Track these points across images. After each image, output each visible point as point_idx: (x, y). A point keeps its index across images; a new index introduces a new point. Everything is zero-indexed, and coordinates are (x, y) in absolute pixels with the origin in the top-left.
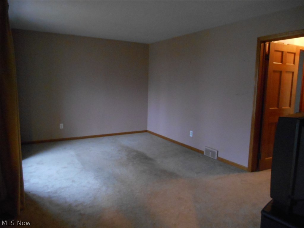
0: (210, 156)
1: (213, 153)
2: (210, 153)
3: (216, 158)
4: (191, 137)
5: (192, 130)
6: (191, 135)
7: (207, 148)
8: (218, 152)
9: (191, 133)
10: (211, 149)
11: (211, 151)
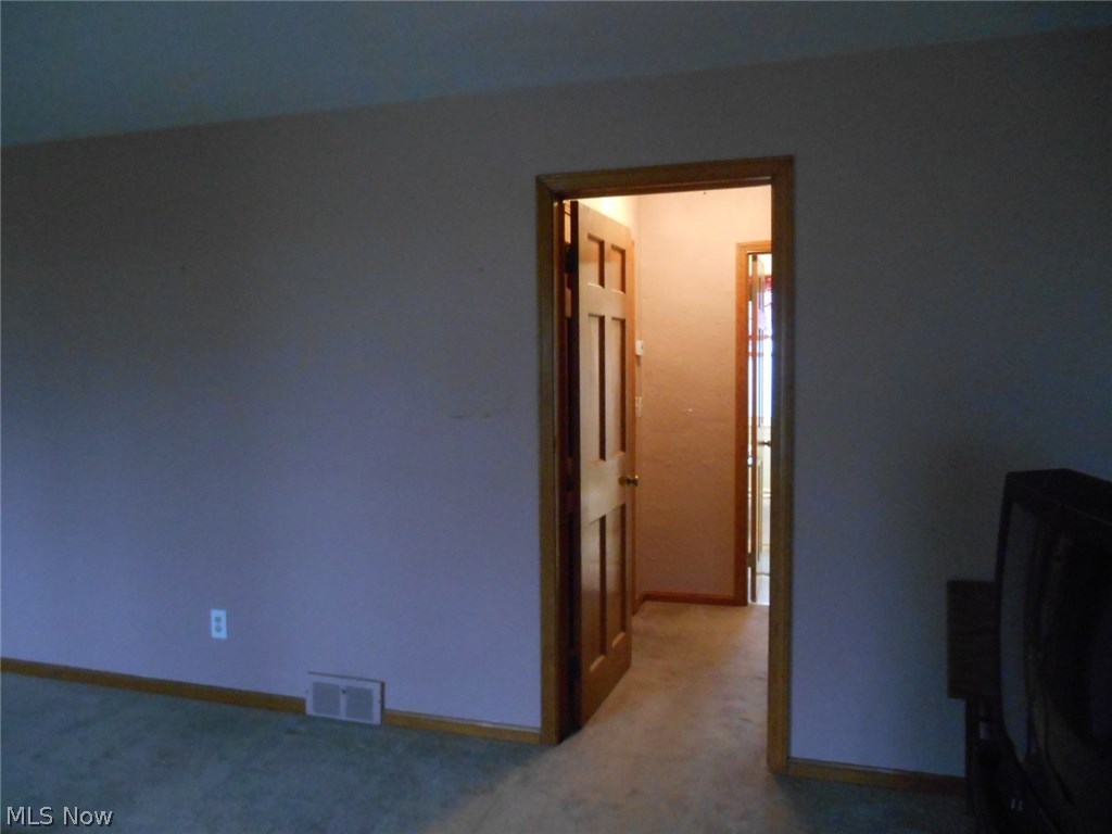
0: (343, 716)
1: (359, 698)
2: (343, 700)
3: (376, 719)
4: (219, 640)
5: (220, 607)
6: (218, 629)
7: (317, 679)
8: (383, 685)
9: (218, 620)
10: (343, 684)
11: (344, 692)
